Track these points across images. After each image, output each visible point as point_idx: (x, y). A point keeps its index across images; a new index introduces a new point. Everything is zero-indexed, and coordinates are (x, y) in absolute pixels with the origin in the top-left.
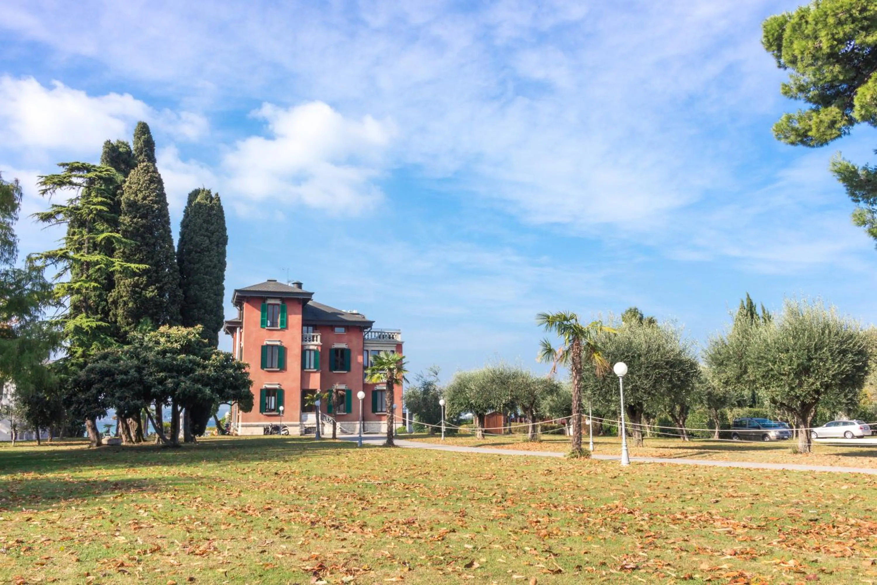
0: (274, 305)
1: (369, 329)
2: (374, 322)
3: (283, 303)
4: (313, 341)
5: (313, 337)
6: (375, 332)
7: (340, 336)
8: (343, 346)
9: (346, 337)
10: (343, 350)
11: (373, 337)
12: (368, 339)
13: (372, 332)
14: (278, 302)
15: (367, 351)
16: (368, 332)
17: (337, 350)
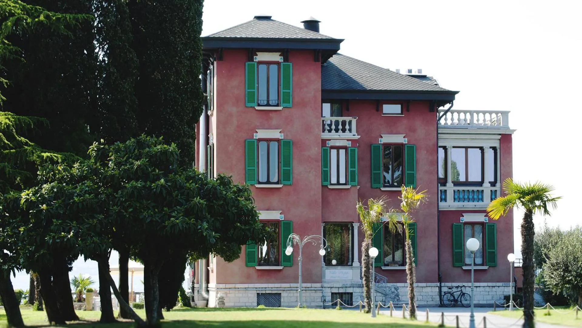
0: (268, 63)
1: (447, 106)
2: (457, 92)
3: (286, 60)
4: (344, 130)
5: (344, 123)
6: (459, 112)
7: (392, 120)
8: (398, 139)
9: (405, 122)
10: (399, 147)
11: (456, 121)
12: (446, 127)
13: (452, 113)
14: (276, 57)
15: (445, 148)
16: (446, 112)
17: (387, 146)
